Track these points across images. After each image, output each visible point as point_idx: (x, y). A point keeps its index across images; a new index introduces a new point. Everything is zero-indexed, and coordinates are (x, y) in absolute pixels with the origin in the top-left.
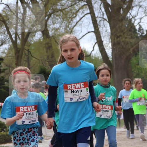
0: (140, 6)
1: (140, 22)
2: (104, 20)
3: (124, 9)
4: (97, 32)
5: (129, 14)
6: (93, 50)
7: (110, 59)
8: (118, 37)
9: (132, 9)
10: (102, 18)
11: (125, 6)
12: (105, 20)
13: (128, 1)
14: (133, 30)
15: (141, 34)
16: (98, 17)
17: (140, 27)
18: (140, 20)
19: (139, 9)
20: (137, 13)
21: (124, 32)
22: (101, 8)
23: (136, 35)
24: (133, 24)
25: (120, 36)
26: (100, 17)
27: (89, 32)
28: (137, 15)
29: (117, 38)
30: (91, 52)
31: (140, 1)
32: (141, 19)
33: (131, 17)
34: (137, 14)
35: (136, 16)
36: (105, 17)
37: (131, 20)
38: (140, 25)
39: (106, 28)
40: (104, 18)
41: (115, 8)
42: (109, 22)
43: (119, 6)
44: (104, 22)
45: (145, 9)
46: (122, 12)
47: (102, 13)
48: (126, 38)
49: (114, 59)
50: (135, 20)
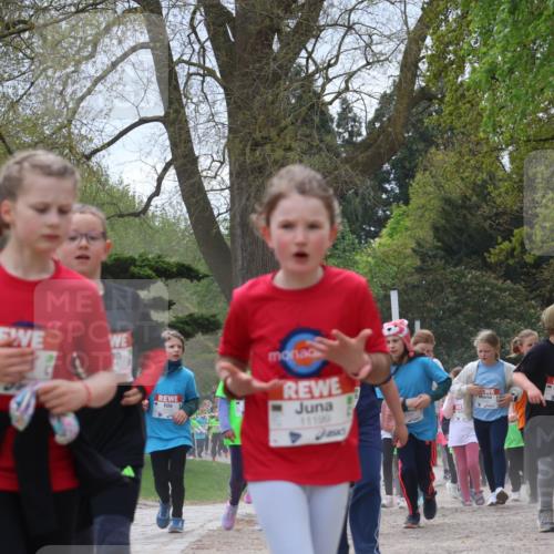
0: (350, 28)
1: (347, 89)
2: (204, 76)
3: (288, 34)
4: (175, 120)
5: (304, 54)
6: (157, 193)
7: (224, 230)
8: (256, 145)
9: (317, 37)
10: (198, 65)
11: (292, 23)
12: (211, 73)
13: (303, 5)
14: (317, 119)
15: (346, 135)
16: (180, 61)
17: (346, 108)
18: (347, 82)
19: (343, 38)
20: (335, 53)
21: (283, 123)
22: (194, 29)
23: (328, 138)
24: (319, 96)
25: (267, 139)
26: (189, 63)
27: (143, 121)
28: (336, 63)
29: (253, 150)
30: (150, 199)
31: (350, 7)
32: (350, 76)
33: (312, 68)
34: (337, 57)
35: (330, 66)
36: (211, 62)
37: (310, 78)
38: (344, 101)
39: (211, 105)
40: (204, 68)
41: (253, 28)
42: (226, 81)
43: (267, 22)
44: (203, 82)
45: (366, 38)
46: (276, 46)
47: (197, 47)
48: (289, 149)
49: (239, 232)
50: (328, 80)
